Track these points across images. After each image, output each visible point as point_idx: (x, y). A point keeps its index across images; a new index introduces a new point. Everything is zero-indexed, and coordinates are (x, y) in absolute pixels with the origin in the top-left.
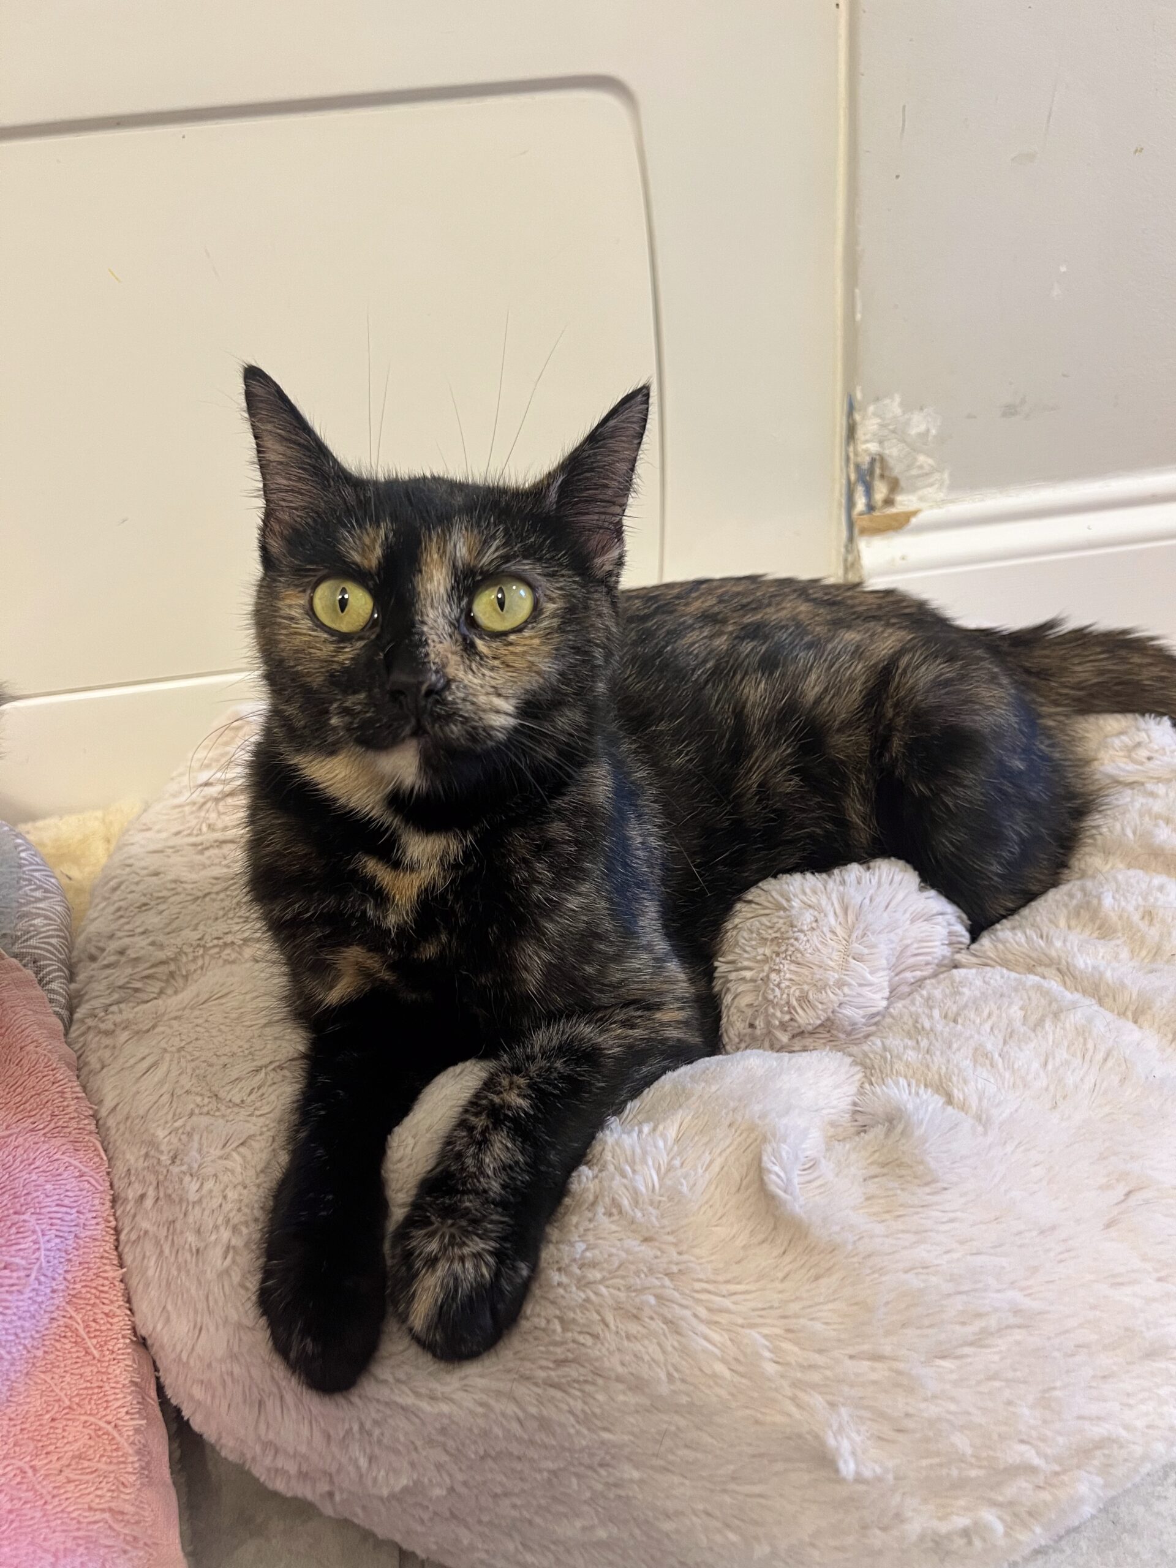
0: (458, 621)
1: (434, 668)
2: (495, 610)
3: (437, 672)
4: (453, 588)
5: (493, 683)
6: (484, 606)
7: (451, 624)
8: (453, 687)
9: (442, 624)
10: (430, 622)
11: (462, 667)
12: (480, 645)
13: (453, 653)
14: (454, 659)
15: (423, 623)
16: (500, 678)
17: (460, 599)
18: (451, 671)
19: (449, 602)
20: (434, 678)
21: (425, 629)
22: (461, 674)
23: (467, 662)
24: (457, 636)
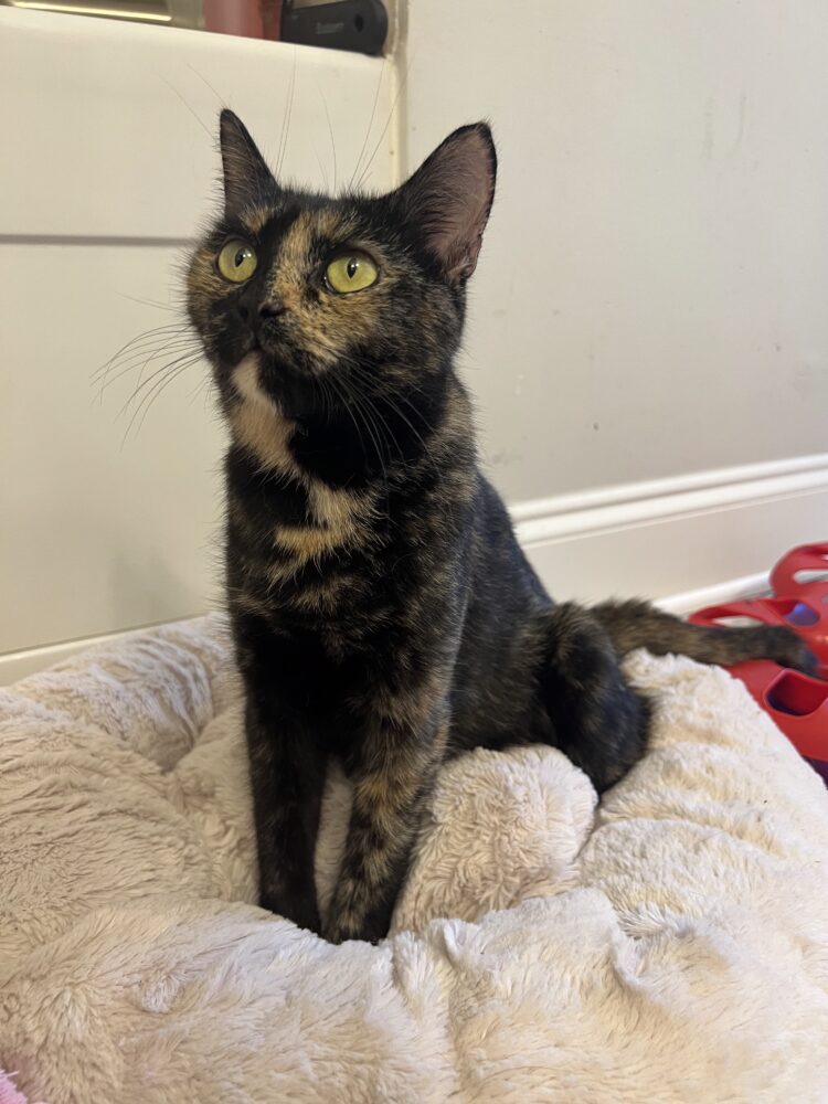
0: (309, 276)
1: (273, 294)
2: (344, 276)
3: (274, 297)
4: (311, 251)
5: (323, 322)
6: (336, 272)
7: (302, 275)
8: (288, 314)
9: (296, 274)
10: (284, 268)
11: (299, 304)
12: (323, 297)
13: (295, 292)
14: (293, 297)
15: (279, 268)
16: (329, 319)
17: (315, 260)
18: (289, 303)
19: (305, 259)
20: (270, 301)
21: (278, 272)
22: (296, 308)
23: (305, 302)
24: (305, 285)
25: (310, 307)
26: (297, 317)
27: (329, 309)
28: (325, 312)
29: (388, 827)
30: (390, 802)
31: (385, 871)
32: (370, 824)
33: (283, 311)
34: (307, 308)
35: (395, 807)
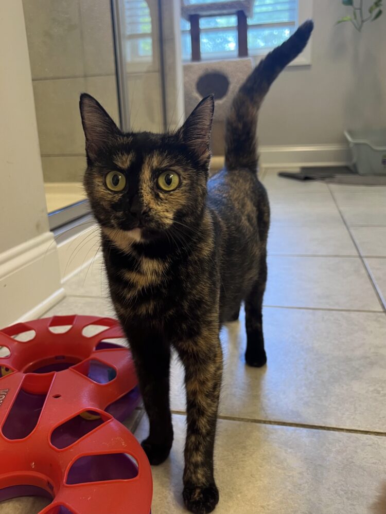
0: (153, 187)
4: (152, 176)
5: (165, 208)
7: (151, 189)
8: (152, 211)
9: (148, 189)
11: (155, 204)
13: (152, 199)
16: (167, 206)
17: (154, 180)
19: (150, 181)
20: (145, 208)
22: (154, 206)
23: (156, 201)
24: (153, 192)
25: (159, 203)
26: (156, 210)
27: (166, 201)
28: (165, 203)
29: (204, 404)
30: (201, 392)
31: (208, 427)
32: (195, 405)
33: (150, 209)
34: (158, 204)
35: (205, 394)
